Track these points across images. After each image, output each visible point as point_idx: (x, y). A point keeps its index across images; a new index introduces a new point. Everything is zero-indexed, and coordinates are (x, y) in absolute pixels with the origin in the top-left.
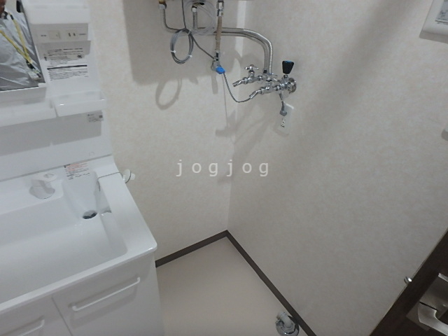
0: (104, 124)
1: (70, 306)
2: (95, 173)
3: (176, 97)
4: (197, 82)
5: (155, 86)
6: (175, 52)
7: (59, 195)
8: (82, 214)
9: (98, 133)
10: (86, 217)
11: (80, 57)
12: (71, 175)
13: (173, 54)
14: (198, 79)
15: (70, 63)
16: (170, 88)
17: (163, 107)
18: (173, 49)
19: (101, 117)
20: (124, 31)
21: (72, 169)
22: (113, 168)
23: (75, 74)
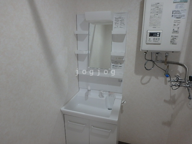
0: (122, 83)
1: (92, 126)
2: (116, 97)
3: (148, 82)
4: (158, 79)
5: (141, 76)
6: (145, 66)
7: (104, 98)
8: (108, 108)
9: (120, 86)
10: (109, 109)
11: (121, 64)
12: (109, 95)
13: (145, 67)
14: (159, 77)
15: (118, 65)
16: (146, 78)
17: (143, 84)
18: (145, 65)
19: (122, 81)
20: (135, 59)
21: (110, 94)
22: (121, 97)
23: (118, 68)
